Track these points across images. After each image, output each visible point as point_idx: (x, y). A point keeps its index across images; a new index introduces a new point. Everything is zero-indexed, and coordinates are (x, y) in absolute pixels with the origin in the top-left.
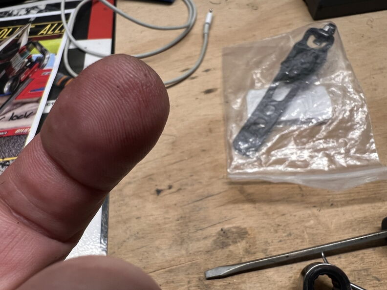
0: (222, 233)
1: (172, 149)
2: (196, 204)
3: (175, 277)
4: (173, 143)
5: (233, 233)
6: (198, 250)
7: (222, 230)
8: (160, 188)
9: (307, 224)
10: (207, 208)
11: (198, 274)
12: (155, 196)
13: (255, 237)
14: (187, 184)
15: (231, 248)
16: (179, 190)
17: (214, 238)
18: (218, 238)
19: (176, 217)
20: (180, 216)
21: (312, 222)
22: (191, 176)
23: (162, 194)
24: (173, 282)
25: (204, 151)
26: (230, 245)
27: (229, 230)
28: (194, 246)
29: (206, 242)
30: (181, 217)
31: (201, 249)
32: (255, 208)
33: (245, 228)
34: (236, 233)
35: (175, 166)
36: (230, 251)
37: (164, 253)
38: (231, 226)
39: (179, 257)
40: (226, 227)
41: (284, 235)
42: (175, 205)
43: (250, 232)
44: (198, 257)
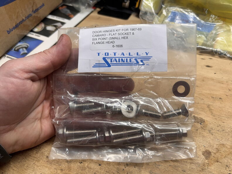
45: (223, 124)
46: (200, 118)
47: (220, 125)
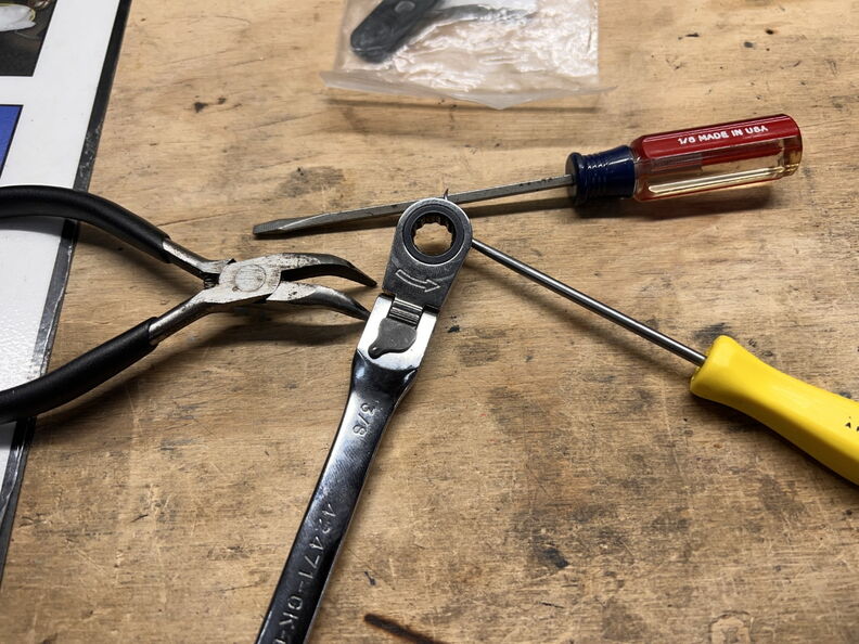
0: (298, 175)
1: (239, 42)
2: (263, 129)
3: (201, 233)
4: (243, 33)
5: (317, 175)
6: (249, 197)
7: (299, 170)
8: (202, 101)
9: (447, 171)
10: (281, 136)
11: (242, 230)
12: (193, 112)
13: (353, 185)
14: (253, 98)
15: (308, 197)
16: (237, 106)
17: (283, 181)
18: (289, 182)
19: (223, 146)
20: (229, 145)
21: (457, 168)
22: (264, 86)
23: (205, 110)
24: (196, 240)
25: (296, 48)
26: (308, 192)
27: (311, 171)
28: (244, 191)
29: (267, 185)
30: (232, 147)
31: (256, 196)
32: (365, 141)
33: (340, 170)
34: (324, 175)
35: (239, 69)
36: (305, 201)
37: (188, 199)
38: (316, 165)
39: (214, 205)
40: (307, 165)
41: (403, 184)
42: (225, 128)
43: (346, 177)
44: (249, 208)
45: (408, 160)
46: (324, 168)
47: (399, 169)
